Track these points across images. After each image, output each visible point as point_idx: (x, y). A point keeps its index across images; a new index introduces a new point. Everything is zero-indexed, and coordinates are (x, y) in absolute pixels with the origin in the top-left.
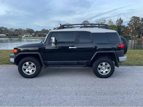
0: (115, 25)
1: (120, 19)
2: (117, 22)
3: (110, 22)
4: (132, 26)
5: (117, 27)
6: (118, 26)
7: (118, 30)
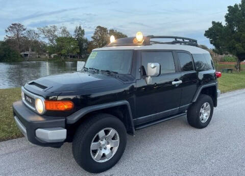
0: (73, 37)
1: (80, 28)
2: (75, 31)
3: (64, 31)
4: (98, 40)
5: (76, 41)
6: (78, 40)
7: (79, 45)
